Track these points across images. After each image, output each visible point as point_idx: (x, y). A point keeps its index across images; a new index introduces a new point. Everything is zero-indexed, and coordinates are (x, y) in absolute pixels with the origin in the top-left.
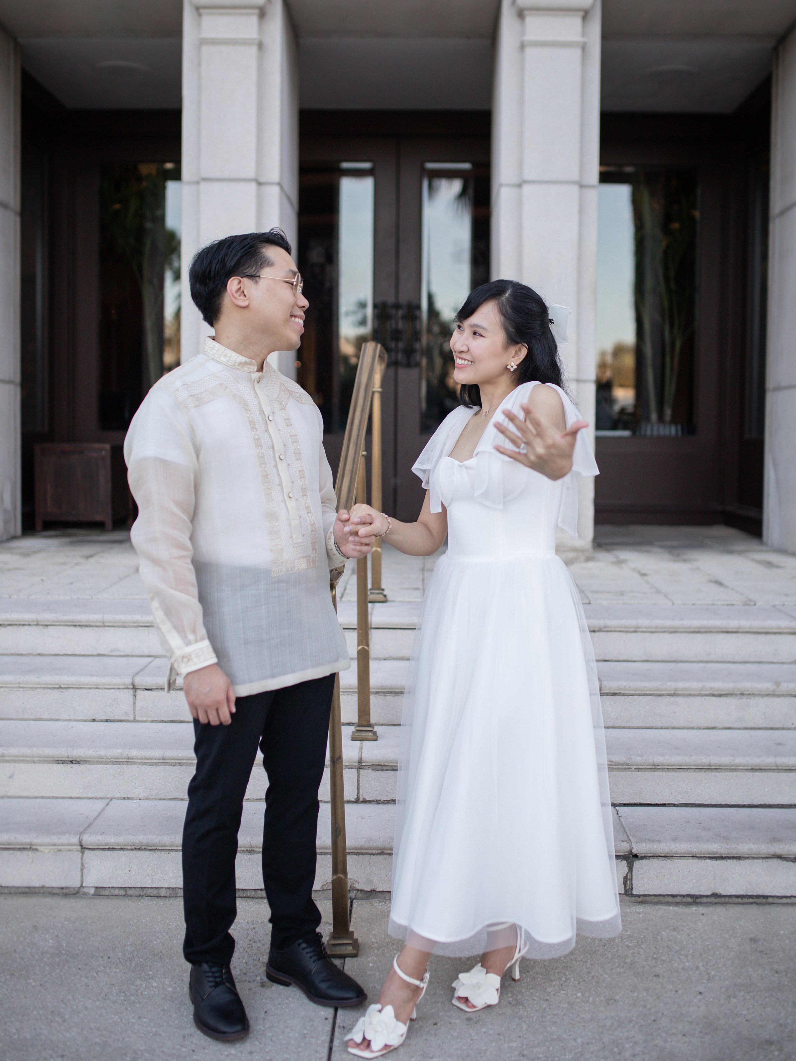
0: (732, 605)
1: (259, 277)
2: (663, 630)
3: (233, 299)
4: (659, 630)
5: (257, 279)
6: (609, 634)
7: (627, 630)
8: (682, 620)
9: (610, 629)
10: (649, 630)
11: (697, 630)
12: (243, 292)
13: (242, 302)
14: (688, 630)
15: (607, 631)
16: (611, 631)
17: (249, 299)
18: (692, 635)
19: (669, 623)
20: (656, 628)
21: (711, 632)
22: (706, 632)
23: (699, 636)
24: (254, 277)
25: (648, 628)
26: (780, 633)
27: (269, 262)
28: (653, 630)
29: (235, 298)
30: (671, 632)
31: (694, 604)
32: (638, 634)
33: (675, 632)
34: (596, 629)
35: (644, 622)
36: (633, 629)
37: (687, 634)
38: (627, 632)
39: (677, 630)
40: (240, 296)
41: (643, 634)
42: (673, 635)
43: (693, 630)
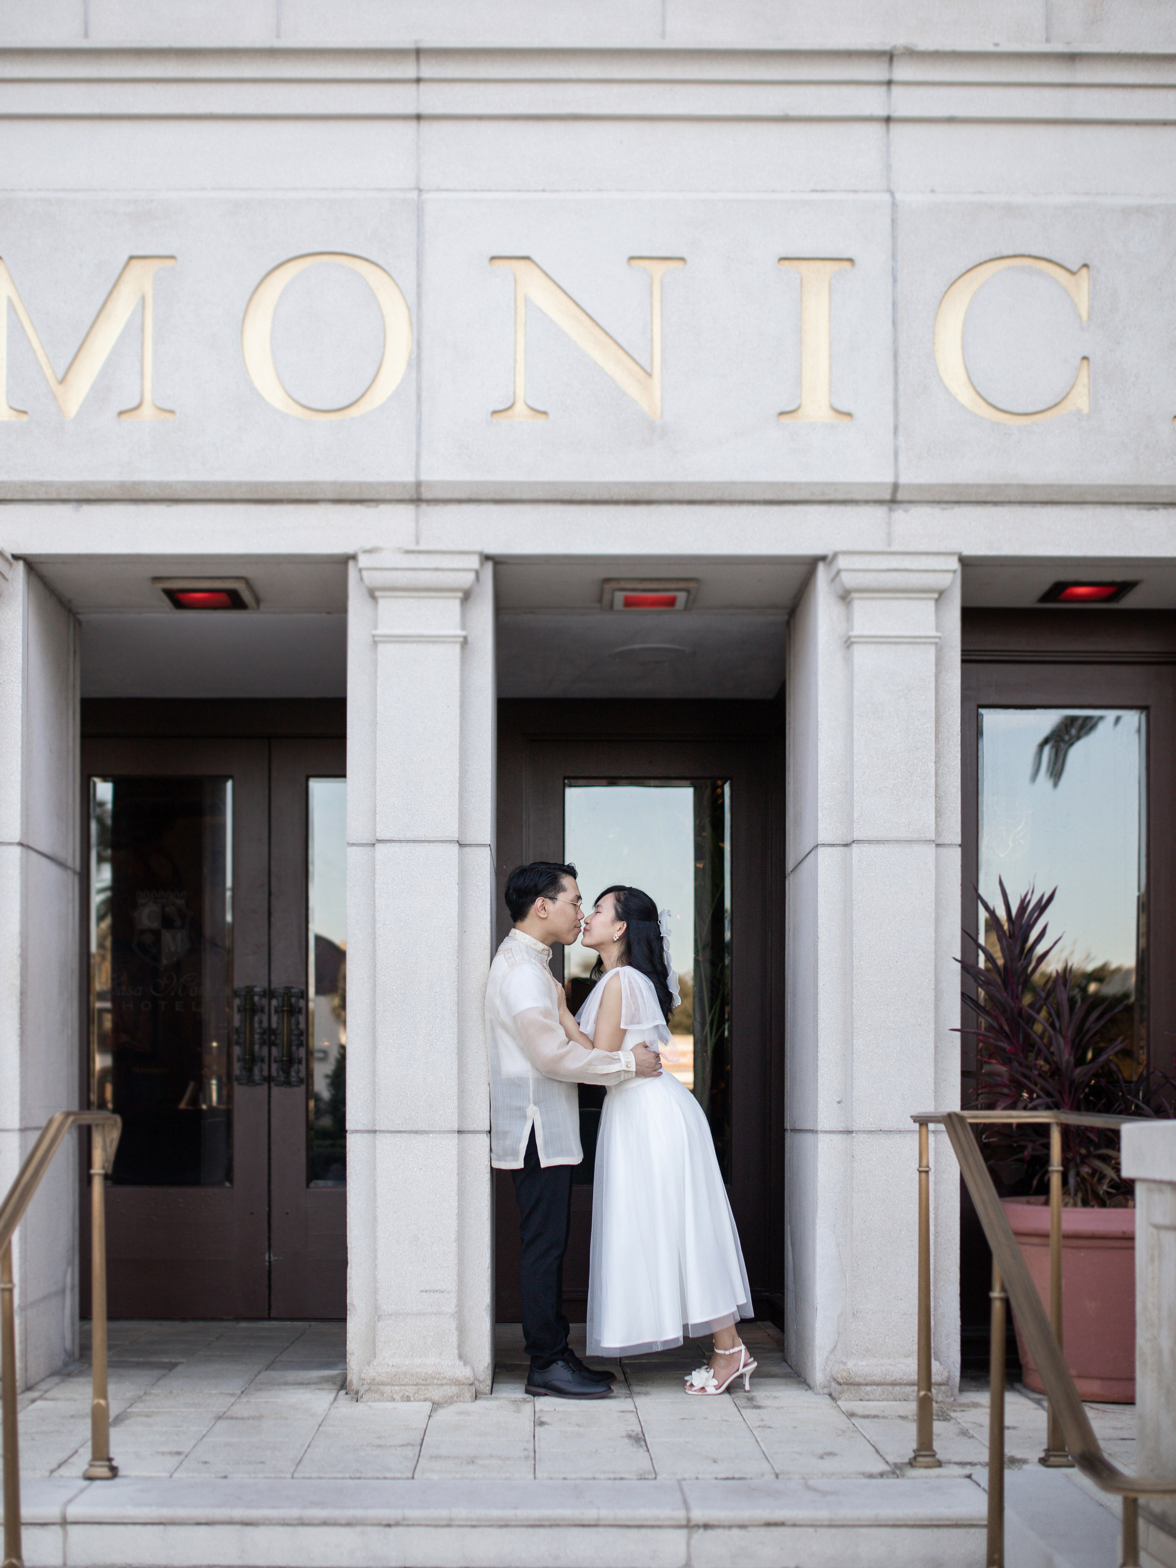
0: (621, 1479)
1: (556, 899)
2: (488, 1523)
3: (537, 912)
4: (484, 1523)
5: (555, 900)
6: (411, 1529)
7: (436, 1523)
8: (516, 1508)
9: (410, 1523)
10: (469, 1523)
11: (538, 1523)
12: (545, 908)
13: (542, 914)
14: (525, 1523)
15: (408, 1525)
16: (413, 1525)
17: (548, 913)
18: (531, 1530)
19: (496, 1513)
20: (478, 1520)
21: (558, 1526)
22: (551, 1526)
23: (541, 1531)
24: (553, 899)
25: (467, 1520)
26: (660, 1527)
27: (563, 889)
28: (474, 1523)
29: (539, 912)
30: (501, 1526)
31: (565, 1479)
32: (453, 1530)
33: (507, 1526)
34: (392, 1522)
35: (461, 1512)
36: (445, 1523)
37: (524, 1529)
38: (436, 1526)
39: (509, 1523)
40: (541, 910)
41: (460, 1530)
42: (504, 1530)
43: (532, 1523)
